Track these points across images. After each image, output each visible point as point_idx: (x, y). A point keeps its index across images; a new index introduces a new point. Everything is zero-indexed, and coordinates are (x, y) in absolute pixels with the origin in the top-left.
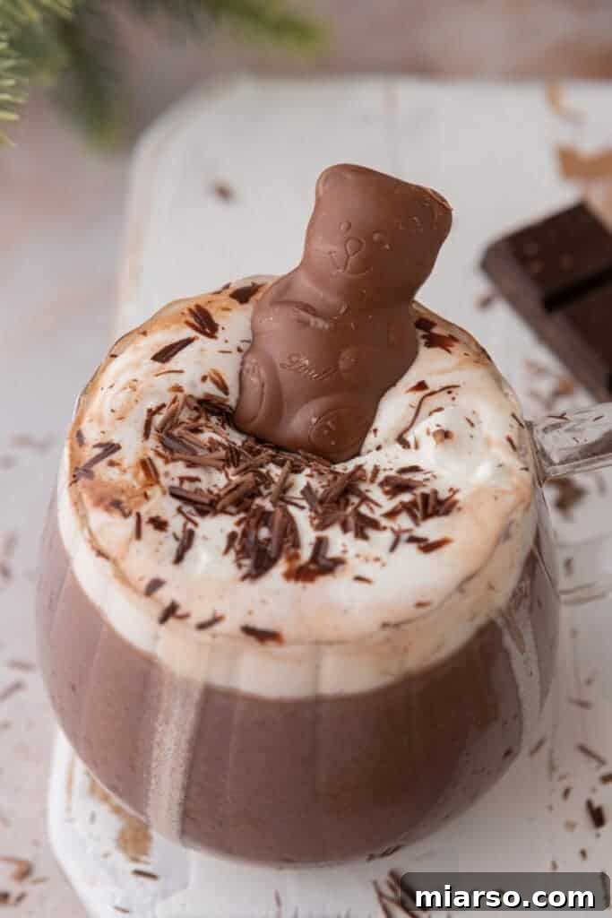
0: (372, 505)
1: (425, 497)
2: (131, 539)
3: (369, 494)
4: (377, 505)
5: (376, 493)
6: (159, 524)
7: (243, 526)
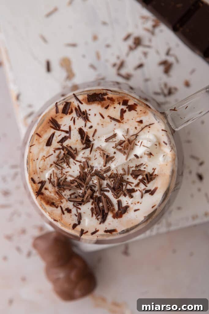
0: (130, 184)
1: (146, 175)
2: (62, 215)
3: (129, 180)
4: (132, 183)
5: (131, 179)
6: (69, 211)
7: (94, 205)
